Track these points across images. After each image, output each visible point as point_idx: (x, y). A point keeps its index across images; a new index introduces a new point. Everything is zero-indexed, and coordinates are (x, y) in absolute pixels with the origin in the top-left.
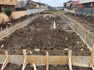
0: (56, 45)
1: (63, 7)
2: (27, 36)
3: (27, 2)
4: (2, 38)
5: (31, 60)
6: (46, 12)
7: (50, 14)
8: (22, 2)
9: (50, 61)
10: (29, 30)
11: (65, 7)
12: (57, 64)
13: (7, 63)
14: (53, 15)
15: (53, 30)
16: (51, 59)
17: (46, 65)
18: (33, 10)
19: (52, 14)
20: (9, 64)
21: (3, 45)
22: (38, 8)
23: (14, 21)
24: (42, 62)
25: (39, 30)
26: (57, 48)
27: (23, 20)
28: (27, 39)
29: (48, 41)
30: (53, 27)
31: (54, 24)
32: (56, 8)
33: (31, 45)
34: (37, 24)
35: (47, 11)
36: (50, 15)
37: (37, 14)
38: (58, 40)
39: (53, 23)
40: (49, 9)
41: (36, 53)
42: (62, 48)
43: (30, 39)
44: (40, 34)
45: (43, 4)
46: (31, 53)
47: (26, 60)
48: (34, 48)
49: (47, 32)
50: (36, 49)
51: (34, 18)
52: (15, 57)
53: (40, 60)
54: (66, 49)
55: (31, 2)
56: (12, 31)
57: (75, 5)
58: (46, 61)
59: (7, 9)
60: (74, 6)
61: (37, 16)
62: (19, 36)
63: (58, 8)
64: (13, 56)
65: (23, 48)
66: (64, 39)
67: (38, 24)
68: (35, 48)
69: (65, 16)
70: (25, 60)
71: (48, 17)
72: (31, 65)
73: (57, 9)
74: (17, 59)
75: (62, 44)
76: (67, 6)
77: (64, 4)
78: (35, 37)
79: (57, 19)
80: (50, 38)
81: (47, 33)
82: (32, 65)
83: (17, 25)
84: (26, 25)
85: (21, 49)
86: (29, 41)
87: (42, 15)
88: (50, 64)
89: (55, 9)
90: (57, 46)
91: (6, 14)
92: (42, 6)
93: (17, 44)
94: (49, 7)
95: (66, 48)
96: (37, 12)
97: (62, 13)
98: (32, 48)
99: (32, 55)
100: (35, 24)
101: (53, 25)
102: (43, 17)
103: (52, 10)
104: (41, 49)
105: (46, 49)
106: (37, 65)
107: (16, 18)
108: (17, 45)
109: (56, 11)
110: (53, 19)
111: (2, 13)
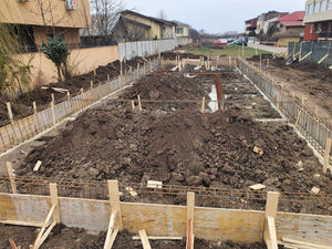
0: (219, 169)
1: (244, 35)
2: (120, 134)
3: (118, 17)
4: (37, 137)
5: (132, 218)
6: (183, 52)
7: (197, 57)
8: (104, 18)
9: (201, 224)
10: (128, 115)
11: (250, 35)
12: (226, 238)
13: (54, 224)
14: (207, 64)
15: (210, 116)
16: (203, 220)
17: (185, 238)
18: (139, 43)
19: (206, 59)
20: (59, 229)
21: (39, 163)
22: (156, 39)
23: (75, 83)
24: (171, 229)
25: (158, 113)
26: (226, 180)
27: (103, 80)
28: (119, 144)
29: (192, 153)
30: (207, 107)
31: (213, 95)
32: (219, 37)
33: (133, 167)
34: (152, 94)
35: (187, 46)
36: (198, 64)
37: (152, 58)
38: (229, 154)
39: (210, 91)
40: (194, 40)
41: (148, 195)
42: (242, 181)
43: (132, 146)
44: (165, 128)
45: (173, 24)
46: (134, 194)
47: (117, 217)
48: (142, 175)
49: (190, 122)
50: (149, 182)
51: (141, 72)
52: (81, 204)
53: (166, 218)
54: (257, 187)
55: (132, 18)
56: (68, 115)
57: (288, 27)
58: (184, 226)
59: (55, 40)
60: (284, 30)
61: (152, 67)
62: (93, 134)
63: (226, 36)
64: (73, 201)
65: (107, 176)
66: (251, 149)
67: (154, 94)
68: (146, 176)
69: (251, 65)
70: (113, 216)
71: (190, 68)
72: (134, 238)
73: (224, 41)
74: (87, 213)
75: (243, 168)
76: (257, 32)
77: (249, 25)
78: (146, 138)
79: (224, 76)
80: (198, 143)
81: (188, 127)
82: (135, 235)
83: (84, 95)
84: (113, 95)
85: (100, 177)
86: (125, 152)
87: (168, 62)
88: (200, 237)
89: (216, 42)
90: (226, 173)
91: (50, 58)
92: (170, 31)
93: (86, 161)
94: (193, 34)
95: (257, 182)
96: (151, 53)
97: (242, 55)
98: (137, 177)
99: (136, 200)
100: (146, 95)
101: (208, 99)
102: (174, 69)
103: (204, 44)
104: (168, 181)
105: (183, 182)
106: (153, 238)
107: (83, 72)
108: (86, 165)
109: (219, 47)
110: (207, 75)
111: (37, 55)
